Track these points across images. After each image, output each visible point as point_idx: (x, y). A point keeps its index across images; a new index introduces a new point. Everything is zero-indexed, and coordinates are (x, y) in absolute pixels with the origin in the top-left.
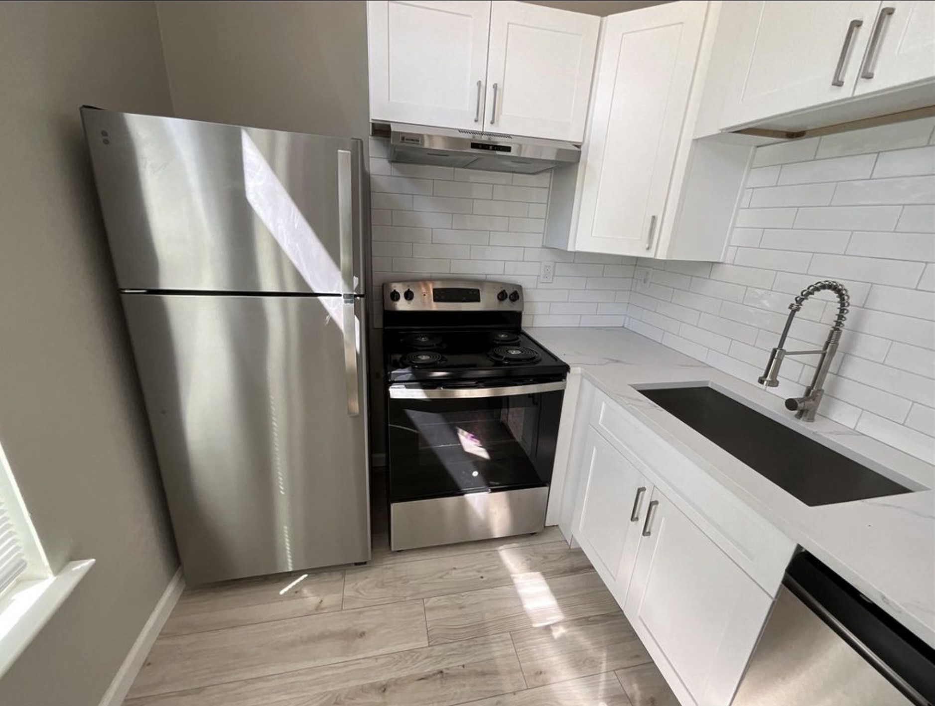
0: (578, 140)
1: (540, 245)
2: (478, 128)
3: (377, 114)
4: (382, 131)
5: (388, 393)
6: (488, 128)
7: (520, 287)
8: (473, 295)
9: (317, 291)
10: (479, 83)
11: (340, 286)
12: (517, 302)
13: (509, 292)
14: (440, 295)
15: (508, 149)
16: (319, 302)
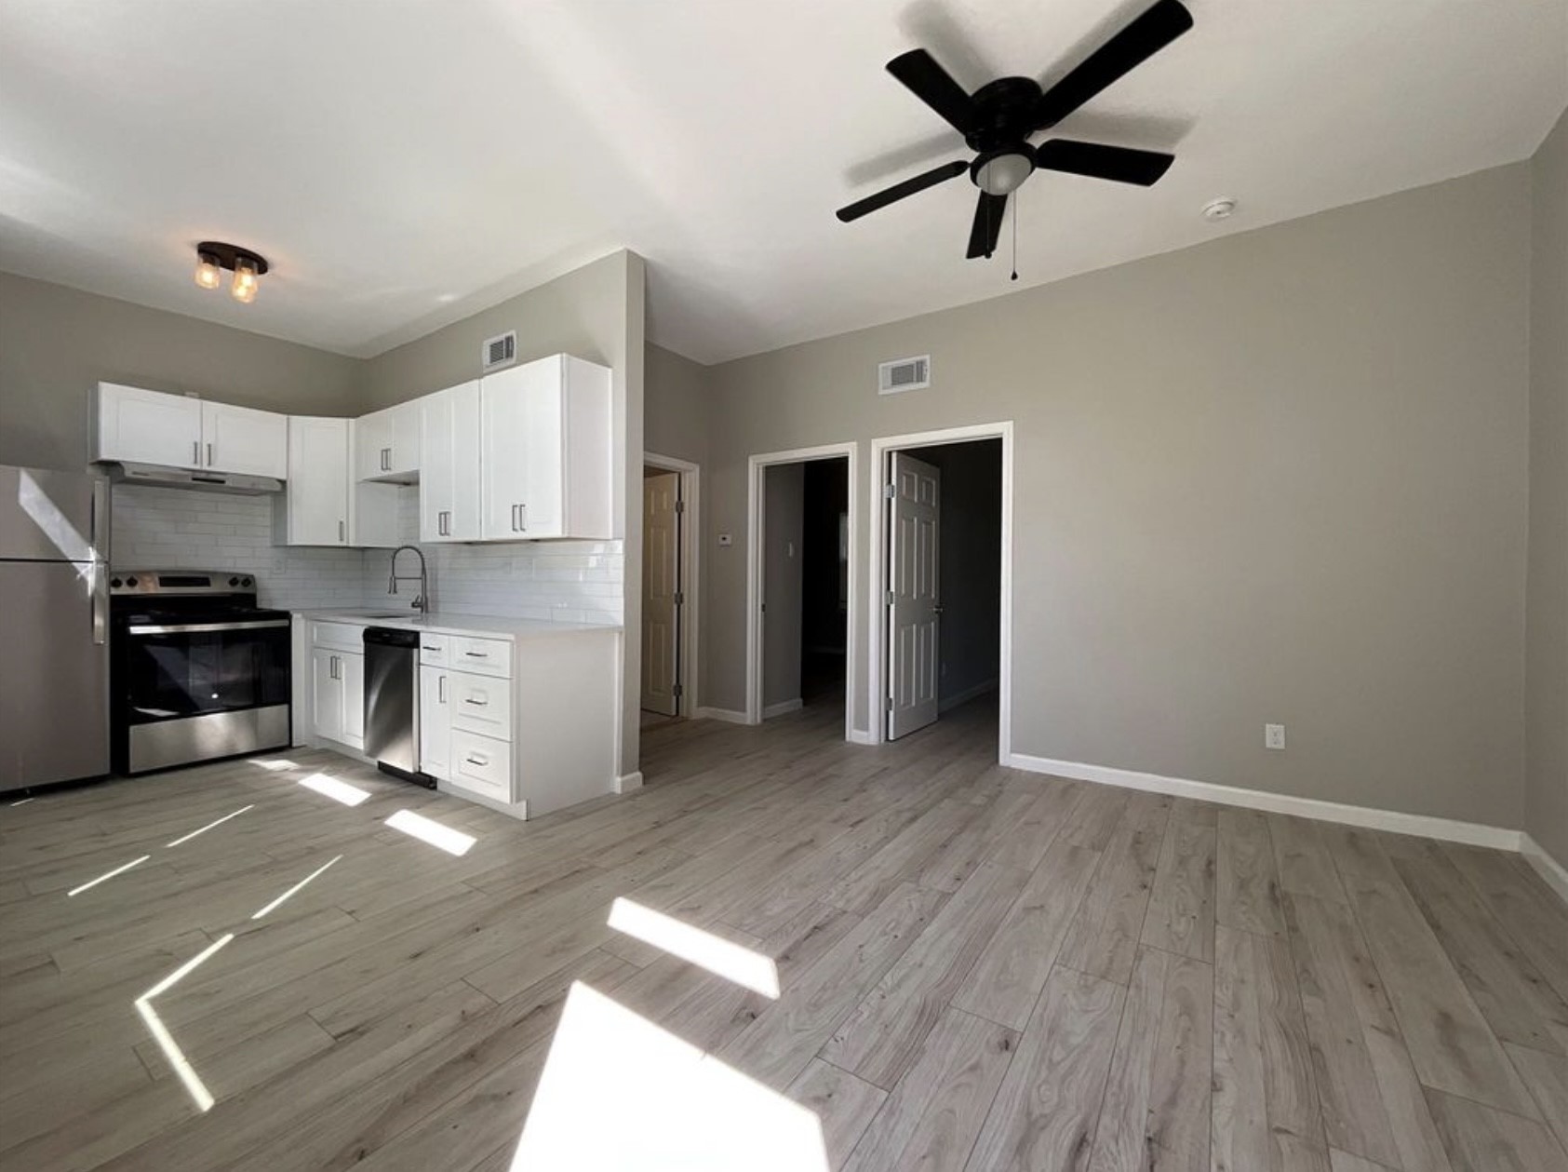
0: (283, 477)
1: (269, 544)
2: (197, 467)
3: (105, 455)
4: (111, 467)
5: (129, 630)
6: (206, 467)
7: (252, 576)
8: (204, 581)
9: (71, 558)
10: (196, 444)
11: (93, 555)
12: (250, 586)
13: (241, 579)
14: (165, 581)
15: (223, 482)
16: (73, 567)
